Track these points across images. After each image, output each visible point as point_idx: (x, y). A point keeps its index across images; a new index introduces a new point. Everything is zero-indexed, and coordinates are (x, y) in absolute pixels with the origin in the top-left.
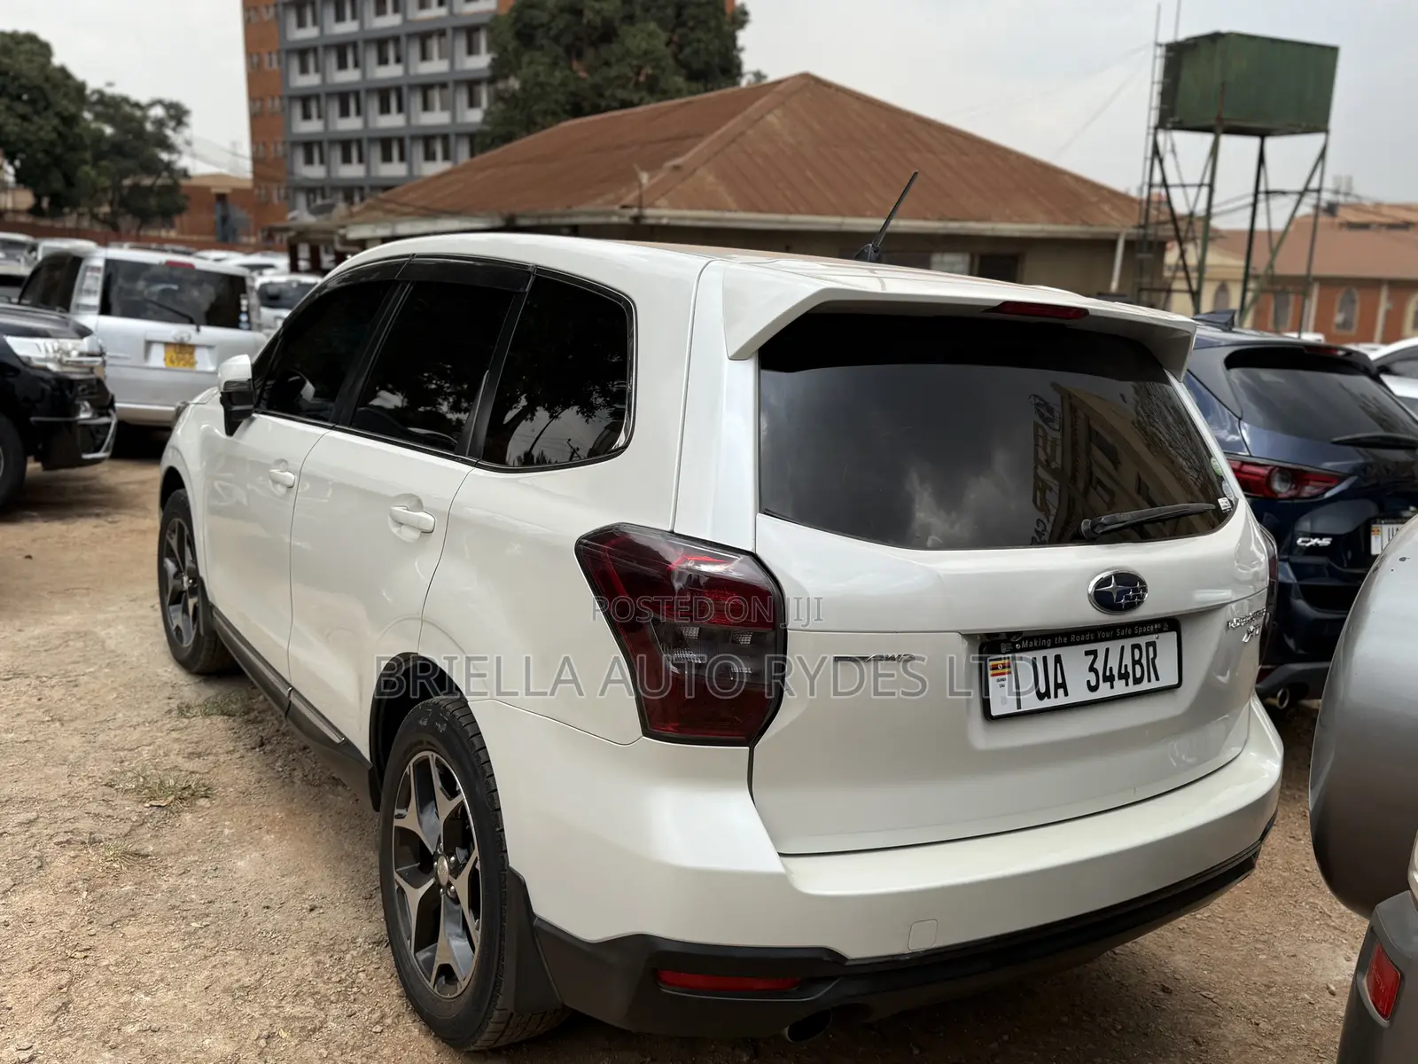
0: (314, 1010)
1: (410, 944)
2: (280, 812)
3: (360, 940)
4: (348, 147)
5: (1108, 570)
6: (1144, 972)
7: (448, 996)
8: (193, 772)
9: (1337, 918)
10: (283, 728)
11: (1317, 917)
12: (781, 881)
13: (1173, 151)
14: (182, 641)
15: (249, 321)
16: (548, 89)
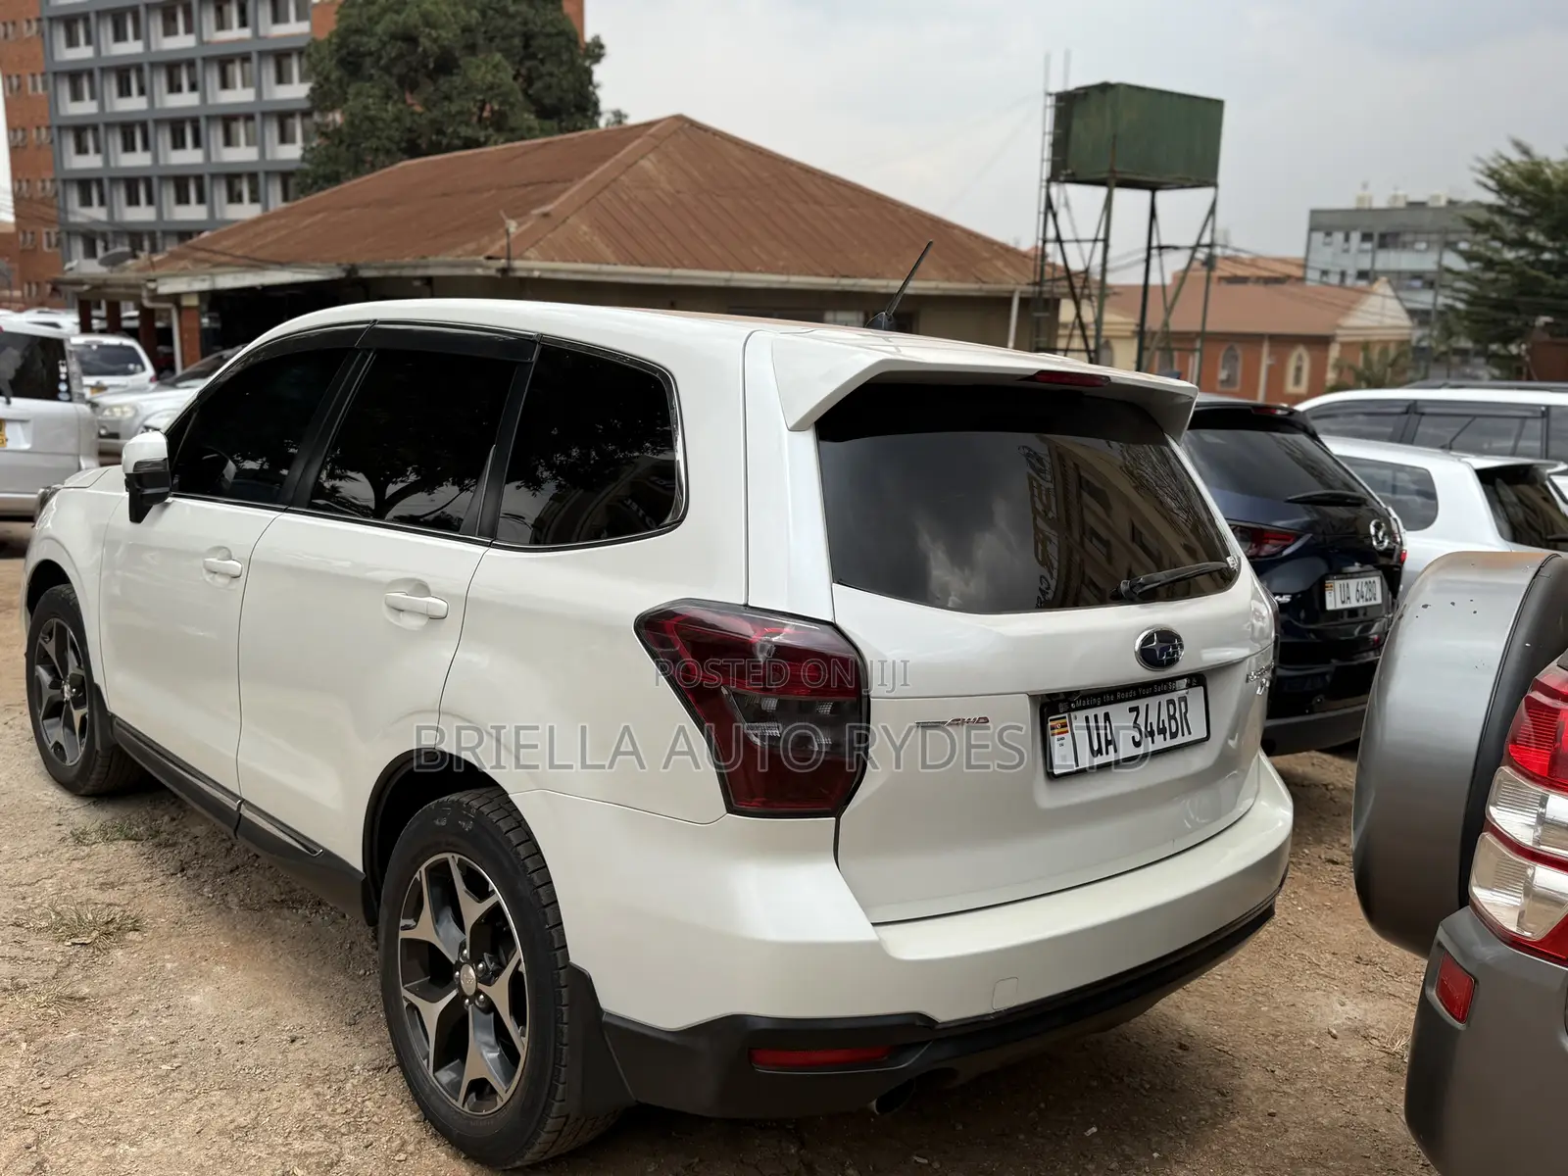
0: (326, 1144)
1: (428, 1065)
2: (225, 941)
3: (357, 1067)
4: (134, 186)
5: (1148, 629)
6: (1158, 1032)
7: (484, 1113)
8: (111, 905)
9: (1326, 966)
10: (202, 851)
11: (1307, 967)
12: (876, 947)
13: (1067, 205)
14: (64, 759)
15: (69, 391)
16: (380, 125)
